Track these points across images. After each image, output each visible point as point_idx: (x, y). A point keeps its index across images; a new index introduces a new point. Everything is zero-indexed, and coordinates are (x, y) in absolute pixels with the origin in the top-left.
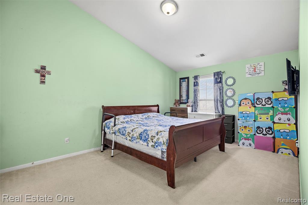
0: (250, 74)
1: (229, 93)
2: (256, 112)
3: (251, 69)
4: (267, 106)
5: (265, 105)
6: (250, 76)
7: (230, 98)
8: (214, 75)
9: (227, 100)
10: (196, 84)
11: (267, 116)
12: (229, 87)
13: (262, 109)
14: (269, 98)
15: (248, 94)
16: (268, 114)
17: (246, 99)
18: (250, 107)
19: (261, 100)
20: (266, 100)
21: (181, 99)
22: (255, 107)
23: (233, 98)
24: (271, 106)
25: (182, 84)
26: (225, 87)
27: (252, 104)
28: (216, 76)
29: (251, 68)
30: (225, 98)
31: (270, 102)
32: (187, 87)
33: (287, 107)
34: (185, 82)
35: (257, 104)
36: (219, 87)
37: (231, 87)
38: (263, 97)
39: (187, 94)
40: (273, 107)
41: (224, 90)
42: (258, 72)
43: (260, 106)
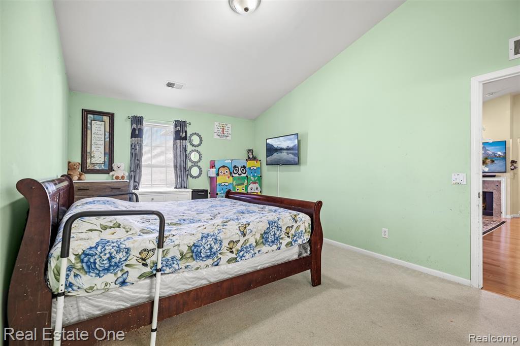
0: (218, 135)
1: (194, 157)
2: (235, 184)
3: (219, 129)
4: (243, 175)
5: (241, 174)
6: (218, 137)
7: (195, 164)
8: (176, 126)
9: (191, 168)
10: (136, 134)
11: (242, 186)
12: (194, 148)
13: (239, 179)
14: (244, 167)
15: (225, 160)
16: (243, 184)
17: (224, 167)
18: (229, 178)
19: (237, 168)
20: (242, 168)
21: (89, 161)
22: (233, 176)
23: (199, 164)
24: (245, 175)
25: (91, 124)
26: (189, 148)
27: (231, 173)
28: (178, 128)
29: (220, 127)
30: (189, 164)
31: (244, 172)
32: (107, 134)
33: (257, 176)
34: (103, 123)
35: (235, 173)
36: (184, 146)
37: (197, 148)
38: (240, 165)
39: (107, 151)
40: (247, 176)
41: (188, 152)
42: (226, 135)
43: (237, 175)
